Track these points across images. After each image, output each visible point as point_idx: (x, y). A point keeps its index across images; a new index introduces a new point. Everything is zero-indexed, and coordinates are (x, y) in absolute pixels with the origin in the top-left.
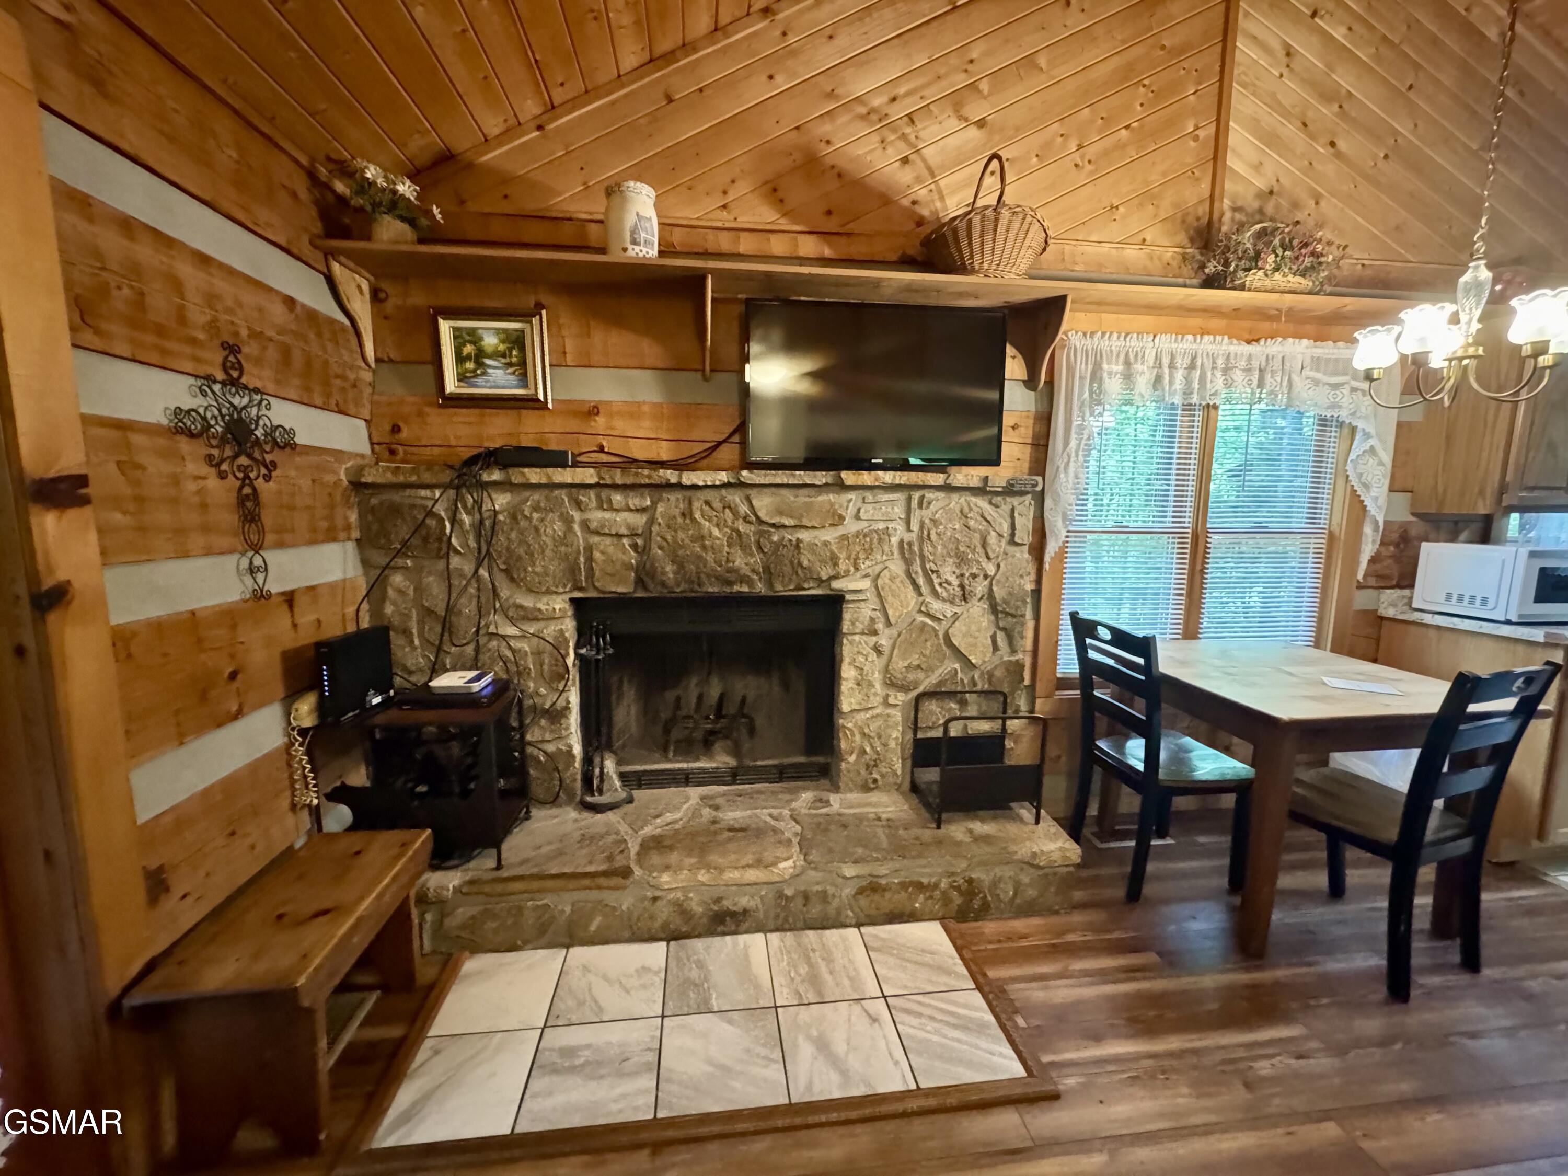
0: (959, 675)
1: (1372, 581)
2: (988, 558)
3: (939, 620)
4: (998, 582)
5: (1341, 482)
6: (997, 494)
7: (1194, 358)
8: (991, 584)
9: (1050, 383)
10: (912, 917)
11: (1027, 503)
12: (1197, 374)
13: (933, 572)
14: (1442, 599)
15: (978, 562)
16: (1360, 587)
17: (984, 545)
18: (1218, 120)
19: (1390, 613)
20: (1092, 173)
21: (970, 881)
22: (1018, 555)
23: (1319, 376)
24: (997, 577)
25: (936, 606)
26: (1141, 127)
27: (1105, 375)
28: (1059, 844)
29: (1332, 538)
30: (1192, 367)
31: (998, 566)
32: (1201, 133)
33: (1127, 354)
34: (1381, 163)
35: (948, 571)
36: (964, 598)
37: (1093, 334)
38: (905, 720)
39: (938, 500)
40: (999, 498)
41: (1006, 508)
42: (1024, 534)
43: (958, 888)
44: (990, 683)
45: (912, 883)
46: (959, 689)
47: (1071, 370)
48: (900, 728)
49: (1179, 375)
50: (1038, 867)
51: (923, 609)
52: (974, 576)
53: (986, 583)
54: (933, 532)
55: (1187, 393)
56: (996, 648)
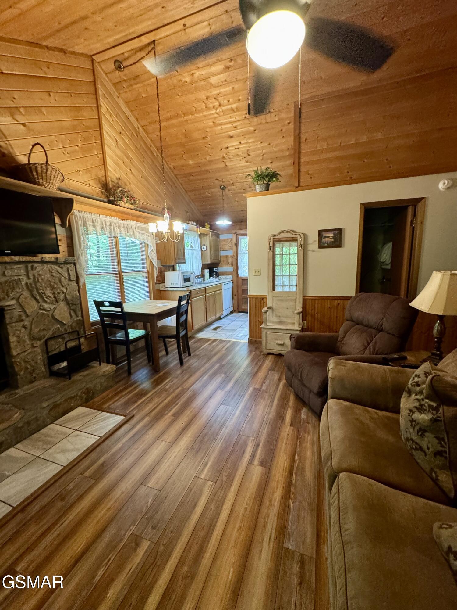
0: (60, 329)
1: (158, 282)
2: (63, 286)
3: (48, 311)
4: (68, 294)
5: (148, 258)
6: (62, 264)
7: (111, 223)
8: (65, 295)
9: (70, 225)
10: (72, 409)
11: (72, 266)
12: (112, 228)
13: (43, 293)
14: (170, 284)
15: (59, 288)
16: (156, 284)
17: (60, 281)
18: (103, 153)
19: (162, 289)
20: (68, 157)
21: (87, 389)
22: (73, 284)
23: (139, 231)
24: (67, 292)
25: (46, 306)
26: (82, 147)
27: (88, 225)
28: (109, 367)
29: (148, 272)
30: (110, 225)
31: (67, 289)
32: (99, 156)
33: (93, 219)
34: (141, 178)
35: (48, 292)
36: (57, 301)
37: (81, 211)
38: (42, 351)
39: (39, 267)
40: (63, 265)
41: (65, 269)
42: (73, 277)
43: (84, 393)
44: (72, 329)
45: (69, 398)
46: (61, 334)
47: (77, 222)
48: (41, 354)
49: (108, 227)
50: (106, 375)
51: (41, 308)
52: (59, 293)
53: (63, 295)
54: (40, 278)
55: (110, 233)
56: (71, 316)
